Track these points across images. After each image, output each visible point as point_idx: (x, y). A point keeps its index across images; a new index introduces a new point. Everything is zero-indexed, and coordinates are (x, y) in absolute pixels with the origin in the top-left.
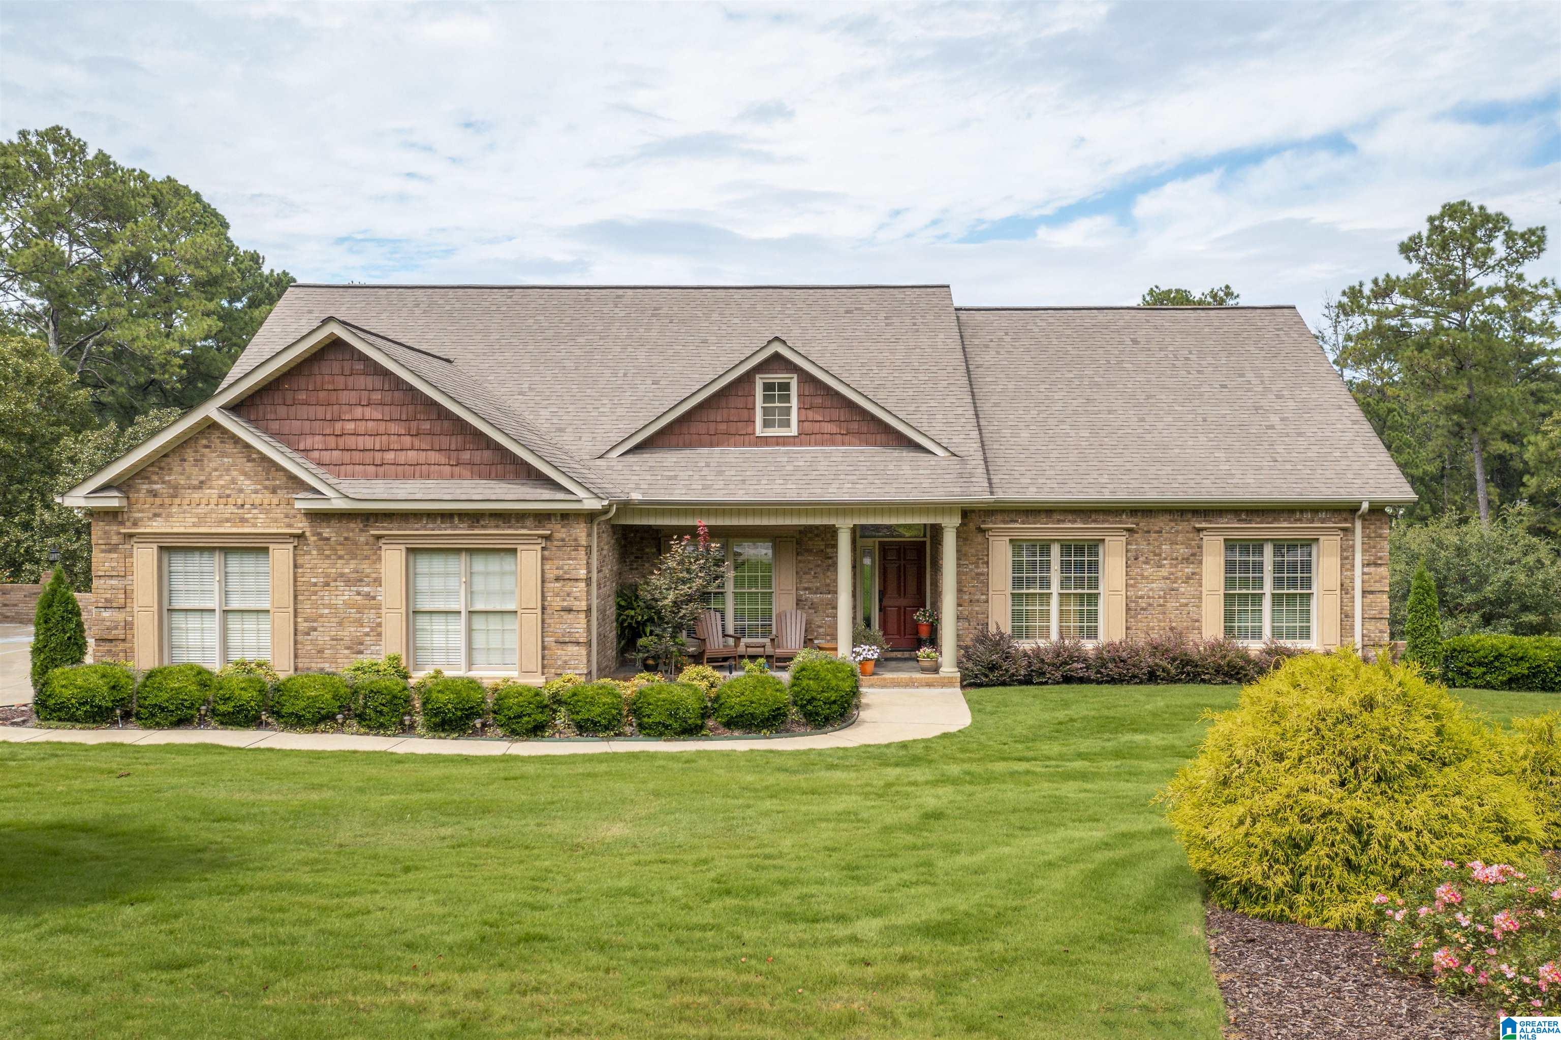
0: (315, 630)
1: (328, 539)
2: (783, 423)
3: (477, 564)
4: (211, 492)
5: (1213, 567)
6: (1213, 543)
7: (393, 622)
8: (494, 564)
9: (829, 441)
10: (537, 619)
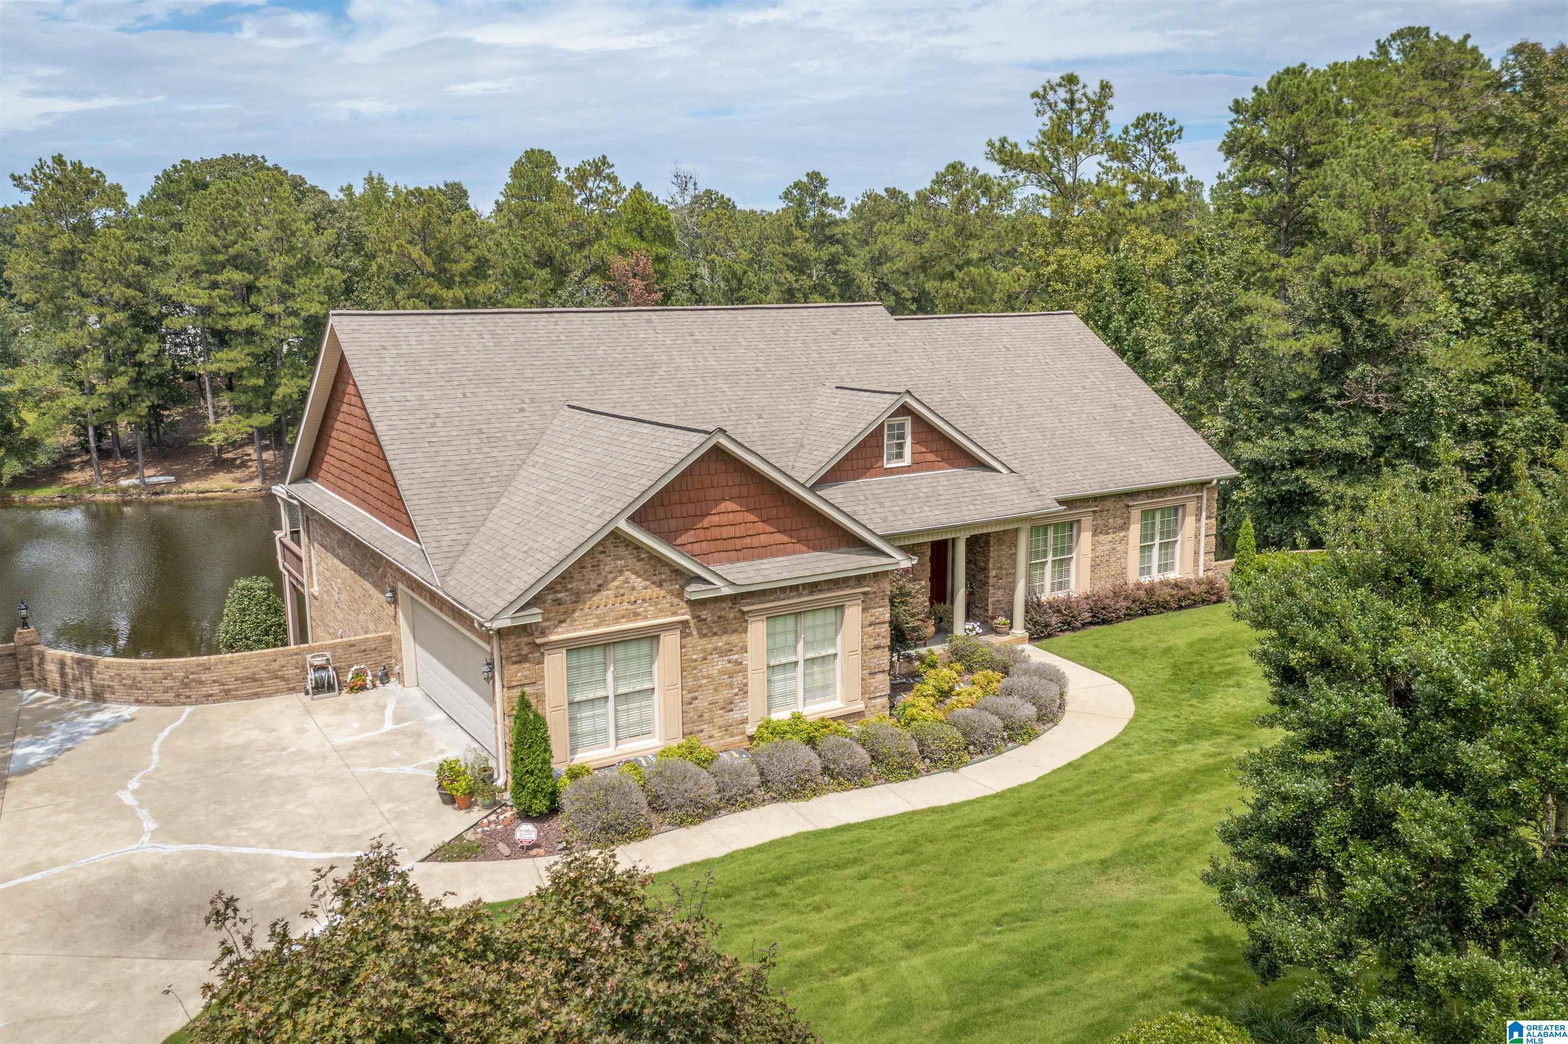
0: (696, 698)
1: (705, 620)
2: (900, 456)
3: (808, 621)
4: (608, 594)
5: (1135, 530)
6: (1136, 514)
7: (756, 681)
8: (819, 619)
9: (930, 467)
10: (856, 659)
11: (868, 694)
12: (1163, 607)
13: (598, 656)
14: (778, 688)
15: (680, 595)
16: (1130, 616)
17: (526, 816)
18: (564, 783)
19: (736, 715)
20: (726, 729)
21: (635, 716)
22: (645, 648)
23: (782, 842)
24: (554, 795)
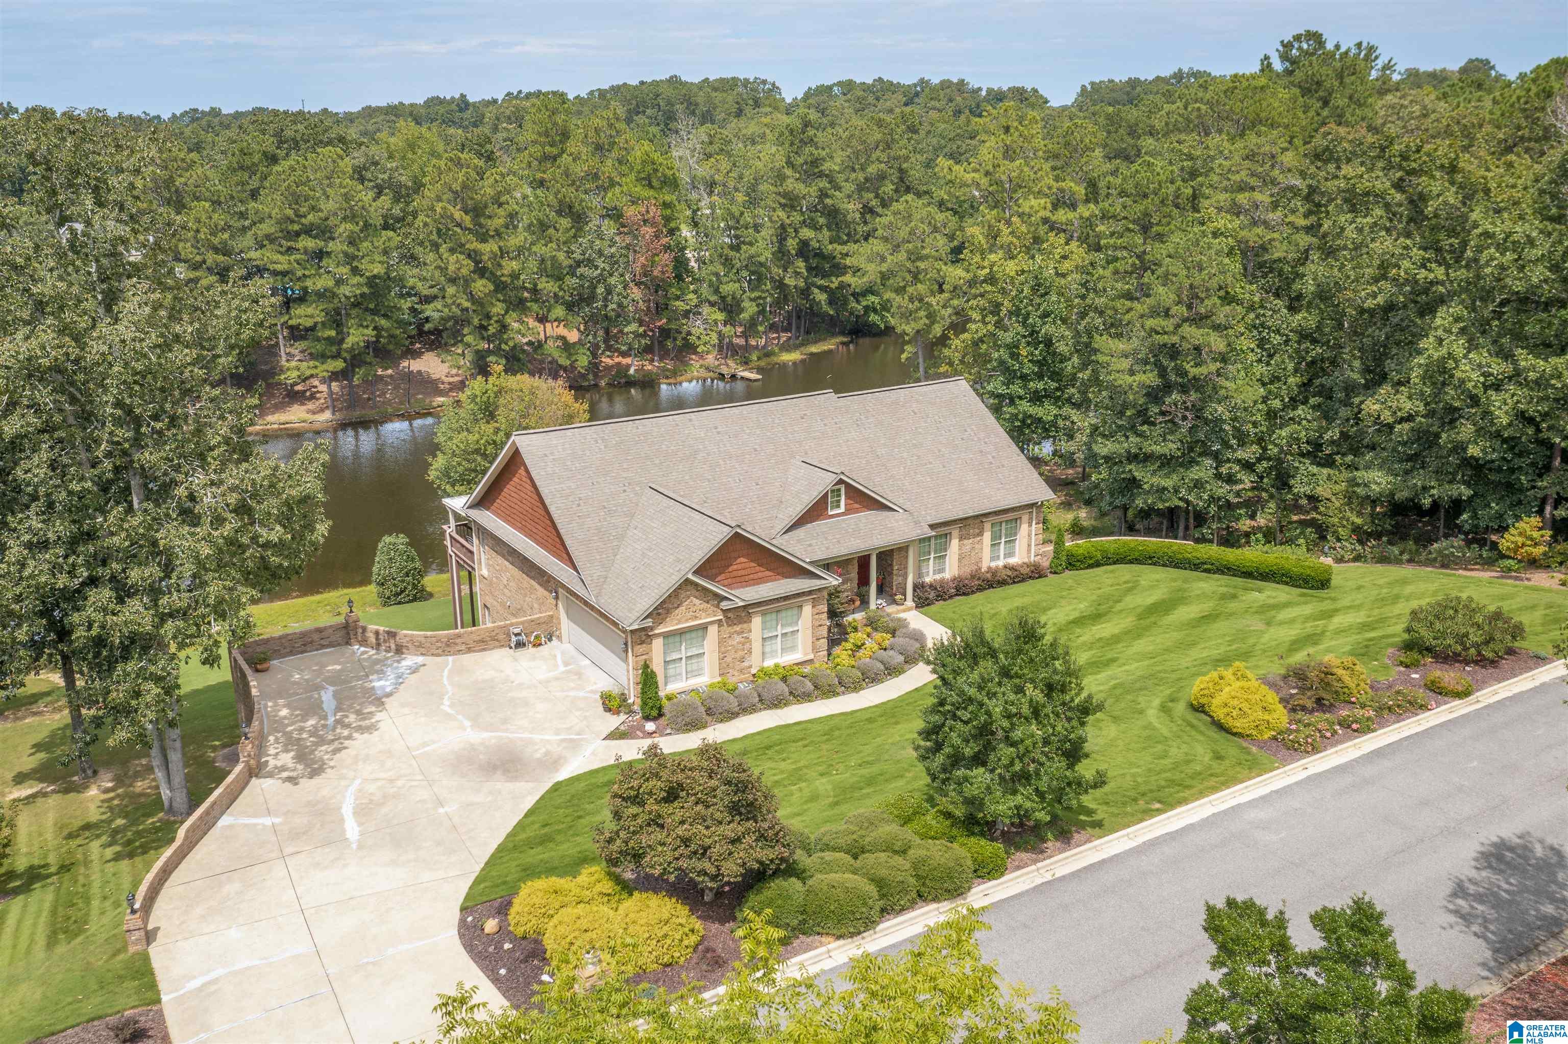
0: (726, 656)
1: (730, 618)
2: (838, 506)
3: (784, 614)
4: (683, 608)
5: (987, 536)
6: (987, 526)
7: (756, 646)
8: (789, 613)
9: (857, 511)
10: (810, 632)
11: (815, 650)
12: (1002, 583)
13: (677, 639)
14: (768, 649)
15: (718, 606)
16: (980, 589)
17: (647, 718)
18: (665, 702)
19: (746, 664)
20: (741, 671)
21: (695, 667)
22: (700, 633)
23: (770, 730)
24: (660, 708)
